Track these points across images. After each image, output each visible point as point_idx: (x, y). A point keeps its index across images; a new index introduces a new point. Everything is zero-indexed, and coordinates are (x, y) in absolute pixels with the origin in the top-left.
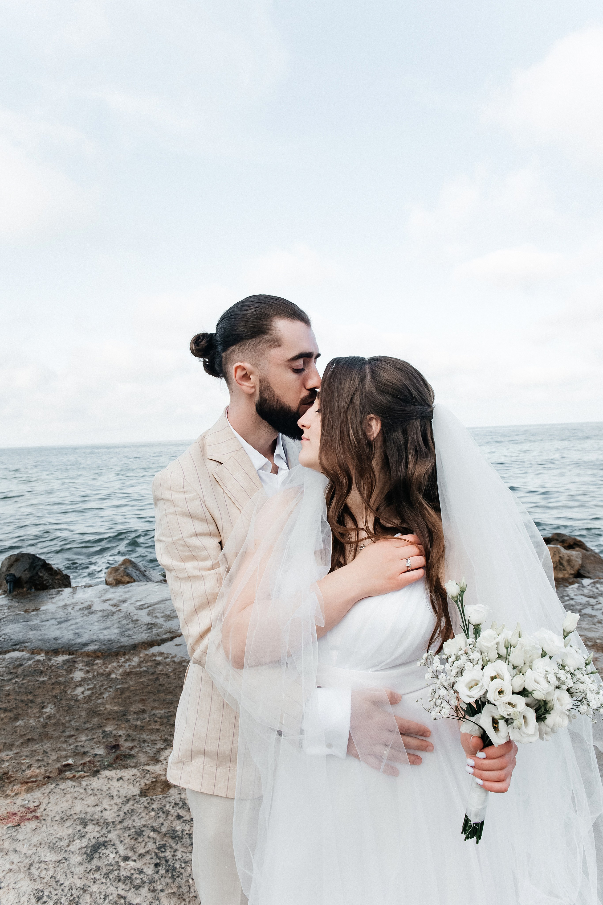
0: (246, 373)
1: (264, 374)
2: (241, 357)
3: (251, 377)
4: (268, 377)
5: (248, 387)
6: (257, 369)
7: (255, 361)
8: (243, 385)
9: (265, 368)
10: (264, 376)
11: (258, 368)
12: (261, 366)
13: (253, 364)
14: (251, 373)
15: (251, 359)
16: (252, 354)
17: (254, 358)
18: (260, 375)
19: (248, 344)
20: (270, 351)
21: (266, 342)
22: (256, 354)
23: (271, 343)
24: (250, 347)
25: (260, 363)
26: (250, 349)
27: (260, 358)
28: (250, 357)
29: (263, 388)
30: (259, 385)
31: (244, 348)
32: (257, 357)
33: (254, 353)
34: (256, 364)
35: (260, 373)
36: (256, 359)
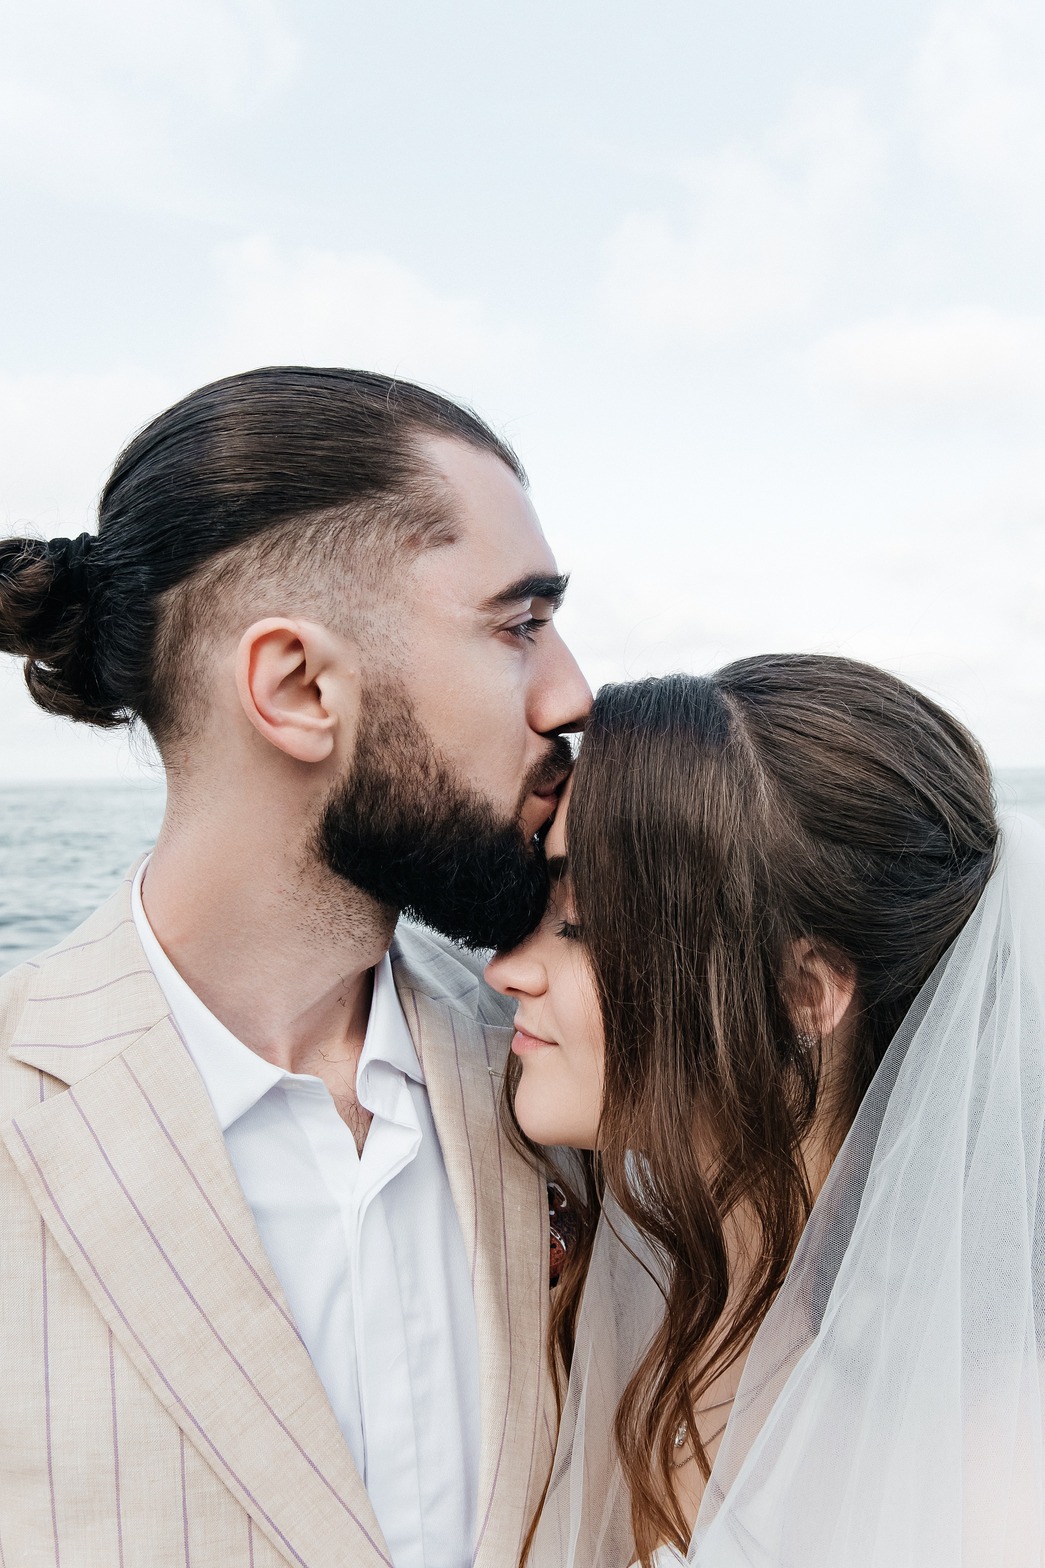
0: (301, 669)
1: (388, 666)
2: (272, 593)
3: (323, 683)
4: (406, 680)
5: (308, 729)
6: (353, 644)
7: (345, 610)
8: (286, 723)
9: (393, 638)
10: (386, 676)
11: (356, 640)
12: (372, 631)
13: (336, 621)
14: (326, 666)
15: (324, 602)
16: (332, 577)
17: (339, 596)
18: (363, 672)
19: (309, 533)
20: (412, 561)
21: (396, 522)
22: (349, 577)
23: (417, 526)
24: (319, 546)
25: (370, 616)
26: (319, 557)
27: (371, 597)
28: (320, 593)
29: (375, 729)
30: (356, 718)
31: (289, 555)
32: (356, 588)
33: (338, 573)
34: (349, 619)
35: (365, 661)
36: (348, 598)
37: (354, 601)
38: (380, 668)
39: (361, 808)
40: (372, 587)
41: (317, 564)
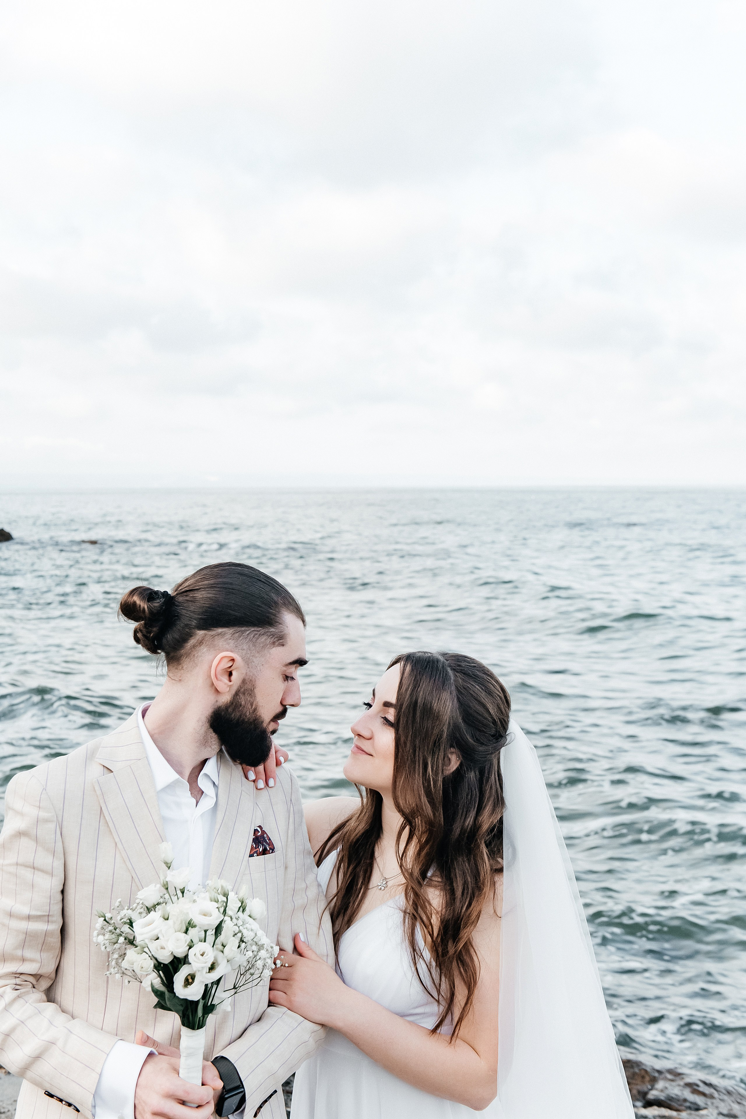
0: (231, 667)
1: (253, 674)
2: (231, 645)
3: (234, 673)
4: (256, 679)
5: (225, 684)
6: (246, 665)
7: (249, 656)
9: (258, 668)
10: (252, 677)
11: (248, 665)
12: (253, 663)
13: (245, 658)
14: (237, 668)
15: (244, 652)
16: (249, 646)
17: (249, 652)
18: (246, 674)
19: (248, 632)
20: (272, 649)
21: (271, 637)
22: (253, 648)
23: (276, 639)
24: (249, 637)
25: (254, 660)
26: (248, 640)
27: (257, 655)
28: (244, 649)
29: (243, 690)
30: (239, 685)
31: (240, 637)
32: (254, 651)
33: (251, 646)
34: (249, 659)
35: (248, 671)
36: (251, 653)
37: (252, 654)
38: (251, 674)
39: (230, 710)
40: (258, 652)
41: (246, 642)
